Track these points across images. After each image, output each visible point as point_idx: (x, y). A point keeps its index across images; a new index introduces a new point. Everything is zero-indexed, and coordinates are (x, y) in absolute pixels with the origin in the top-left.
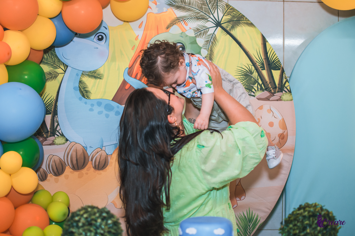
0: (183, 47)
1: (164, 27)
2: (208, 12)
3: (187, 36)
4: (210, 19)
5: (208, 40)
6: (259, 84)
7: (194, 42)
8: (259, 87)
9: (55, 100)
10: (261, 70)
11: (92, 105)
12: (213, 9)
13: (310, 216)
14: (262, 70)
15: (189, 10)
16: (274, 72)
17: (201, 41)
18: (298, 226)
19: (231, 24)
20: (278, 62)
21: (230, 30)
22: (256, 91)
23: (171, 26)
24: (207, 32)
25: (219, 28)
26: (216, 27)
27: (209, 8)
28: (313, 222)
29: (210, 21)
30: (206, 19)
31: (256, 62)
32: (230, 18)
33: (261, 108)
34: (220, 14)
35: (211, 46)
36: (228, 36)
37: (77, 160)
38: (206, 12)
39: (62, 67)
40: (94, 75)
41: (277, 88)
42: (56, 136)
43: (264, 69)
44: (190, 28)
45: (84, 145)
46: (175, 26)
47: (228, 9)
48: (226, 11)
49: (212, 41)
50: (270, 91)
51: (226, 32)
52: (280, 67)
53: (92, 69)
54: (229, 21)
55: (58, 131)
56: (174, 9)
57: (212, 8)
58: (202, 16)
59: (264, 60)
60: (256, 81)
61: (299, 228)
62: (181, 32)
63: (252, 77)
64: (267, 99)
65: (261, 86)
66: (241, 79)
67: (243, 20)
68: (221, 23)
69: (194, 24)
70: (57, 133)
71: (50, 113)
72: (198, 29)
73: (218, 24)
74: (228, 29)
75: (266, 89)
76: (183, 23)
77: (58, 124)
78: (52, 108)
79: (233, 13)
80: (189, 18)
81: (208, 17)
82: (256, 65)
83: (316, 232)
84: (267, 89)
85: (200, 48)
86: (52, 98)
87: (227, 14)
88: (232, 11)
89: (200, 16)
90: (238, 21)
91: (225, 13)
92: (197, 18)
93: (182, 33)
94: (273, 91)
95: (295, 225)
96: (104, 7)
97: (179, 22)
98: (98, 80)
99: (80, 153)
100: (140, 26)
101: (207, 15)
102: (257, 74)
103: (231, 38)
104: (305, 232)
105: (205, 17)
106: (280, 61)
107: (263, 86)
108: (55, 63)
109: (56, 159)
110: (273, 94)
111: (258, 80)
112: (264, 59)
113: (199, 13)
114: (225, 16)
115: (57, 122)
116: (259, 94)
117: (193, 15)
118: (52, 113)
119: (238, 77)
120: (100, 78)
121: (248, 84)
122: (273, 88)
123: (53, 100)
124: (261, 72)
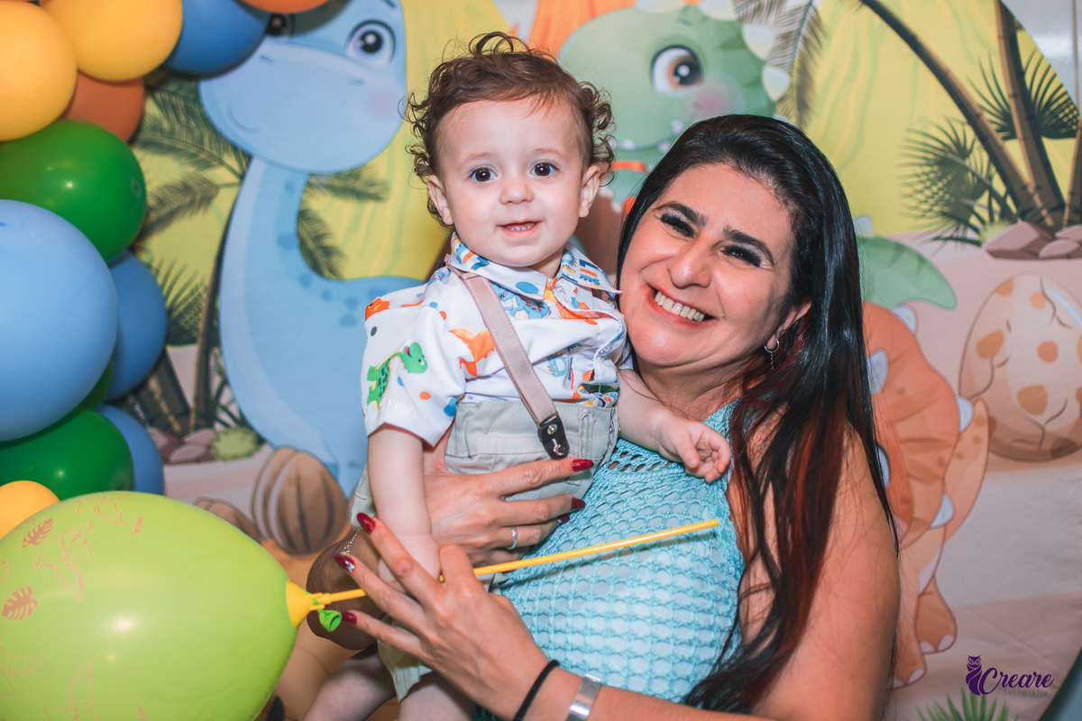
0: (694, 61)
3: (705, 19)
5: (790, 33)
6: (993, 194)
7: (735, 42)
8: (996, 206)
9: (209, 289)
10: (1000, 142)
11: (351, 303)
14: (1005, 139)
16: (1050, 145)
17: (761, 38)
20: (1068, 106)
22: (982, 221)
24: (782, 1)
31: (978, 110)
33: (1006, 288)
35: (802, 54)
36: (867, 11)
37: (302, 516)
39: (231, 160)
40: (355, 186)
41: (1067, 210)
42: (218, 426)
43: (1012, 136)
45: (327, 458)
49: (804, 36)
50: (1038, 223)
52: (1073, 124)
53: (344, 165)
55: (225, 409)
59: (1011, 102)
60: (983, 186)
62: (684, 4)
63: (966, 169)
64: (1030, 253)
65: (1002, 202)
66: (924, 178)
70: (224, 417)
71: (192, 341)
75: (1023, 215)
77: (225, 382)
78: (199, 320)
82: (982, 122)
84: (1029, 215)
85: (760, 64)
86: (197, 281)
93: (685, 10)
94: (1049, 221)
98: (370, 206)
99: (312, 486)
102: (986, 157)
103: (877, 21)
106: (1072, 103)
107: (1010, 202)
110: (1050, 234)
111: (990, 178)
112: (1010, 97)
115: (222, 372)
116: (996, 234)
118: (200, 340)
119: (910, 170)
120: (376, 198)
121: (951, 195)
122: (1051, 211)
123: (201, 290)
124: (1001, 149)
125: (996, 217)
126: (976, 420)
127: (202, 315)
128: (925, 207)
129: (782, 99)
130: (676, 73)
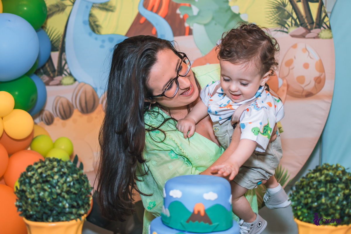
6: (293, 18)
8: (293, 22)
11: (103, 41)
13: (327, 182)
14: (297, 2)
16: (310, 4)
18: (311, 194)
22: (289, 26)
28: (331, 189)
33: (295, 46)
37: (86, 103)
40: (106, 7)
41: (315, 24)
42: (64, 75)
43: (300, 1)
45: (94, 86)
50: (306, 27)
55: (66, 70)
60: (290, 15)
61: (312, 196)
63: (285, 10)
64: (303, 36)
65: (295, 21)
66: (272, 12)
70: (65, 73)
71: (57, 50)
75: (301, 25)
77: (66, 63)
83: (334, 203)
84: (303, 25)
86: (59, 33)
94: (309, 27)
95: (308, 192)
98: (110, 13)
99: (89, 95)
102: (291, 7)
104: (319, 202)
107: (298, 21)
109: (64, 101)
110: (309, 31)
111: (292, 13)
115: (65, 60)
116: (293, 30)
118: (60, 50)
119: (268, 10)
120: (112, 11)
121: (280, 18)
122: (310, 24)
123: (60, 36)
124: (296, 5)
125: (293, 25)
126: (283, 85)
127: (61, 43)
128: (272, 21)
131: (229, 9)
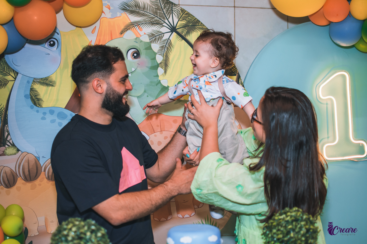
0: (138, 52)
1: (118, 32)
2: (163, 17)
3: (141, 41)
4: (165, 24)
5: (163, 46)
7: (149, 48)
9: (5, 109)
11: (45, 113)
12: (168, 14)
15: (143, 15)
17: (156, 47)
19: (186, 29)
20: (234, 68)
21: (185, 35)
23: (125, 31)
24: (162, 38)
25: (174, 33)
26: (171, 33)
27: (164, 13)
29: (165, 26)
30: (161, 24)
32: (185, 23)
34: (174, 19)
35: (166, 52)
36: (183, 41)
37: (29, 171)
38: (161, 17)
39: (13, 74)
40: (47, 82)
42: (6, 146)
44: (145, 34)
45: (37, 155)
46: (129, 31)
47: (183, 14)
48: (182, 16)
49: (167, 47)
51: (182, 38)
52: (236, 72)
53: (43, 76)
54: (184, 26)
55: (9, 141)
56: (128, 14)
57: (166, 13)
58: (157, 21)
62: (136, 37)
67: (198, 26)
68: (176, 28)
69: (149, 29)
70: (8, 143)
72: (153, 35)
73: (173, 29)
74: (183, 34)
76: (138, 28)
77: (9, 134)
78: (2, 117)
79: (189, 18)
80: (143, 23)
81: (163, 22)
85: (155, 54)
86: (2, 106)
87: (182, 19)
88: (187, 16)
89: (155, 21)
90: (193, 27)
91: (180, 18)
92: (152, 23)
93: (136, 39)
96: (57, 12)
97: (133, 27)
98: (50, 87)
99: (32, 163)
100: (93, 32)
101: (162, 20)
103: (186, 43)
105: (159, 22)
106: (235, 67)
108: (5, 69)
109: (7, 170)
113: (154, 18)
114: (181, 21)
115: (8, 131)
117: (147, 20)
118: (2, 122)
120: (52, 86)
123: (3, 109)
129: (161, 63)
130: (133, 55)
131: (159, 82)
